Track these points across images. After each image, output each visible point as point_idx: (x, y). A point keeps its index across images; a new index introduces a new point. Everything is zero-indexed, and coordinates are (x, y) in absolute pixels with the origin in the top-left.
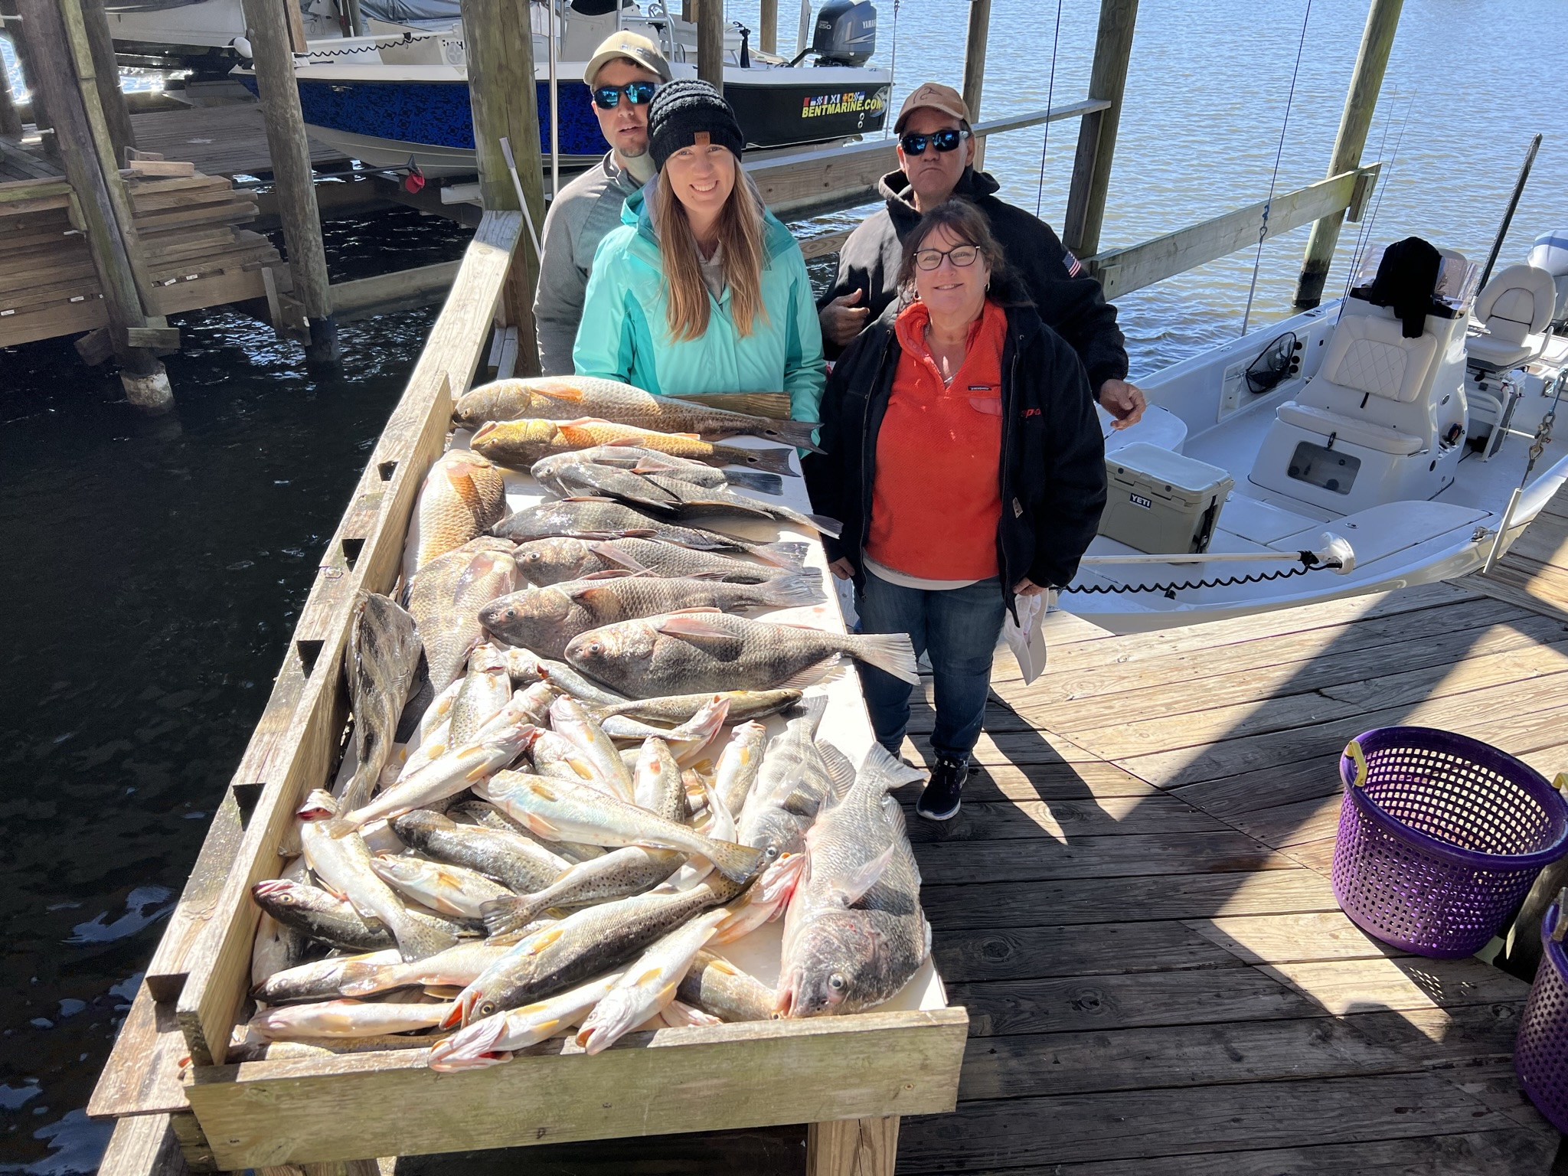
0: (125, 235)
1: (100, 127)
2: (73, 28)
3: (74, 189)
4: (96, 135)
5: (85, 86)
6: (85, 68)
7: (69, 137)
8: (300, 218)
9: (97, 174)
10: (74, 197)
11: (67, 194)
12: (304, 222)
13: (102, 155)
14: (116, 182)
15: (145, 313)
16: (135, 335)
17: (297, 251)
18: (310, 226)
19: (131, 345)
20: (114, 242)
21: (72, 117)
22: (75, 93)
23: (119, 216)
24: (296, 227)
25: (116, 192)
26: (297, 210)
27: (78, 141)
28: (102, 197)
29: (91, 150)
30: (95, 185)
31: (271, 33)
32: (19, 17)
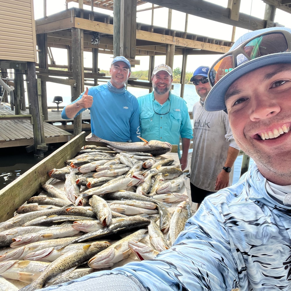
0: (41, 126)
1: (40, 105)
2: (38, 85)
3: (32, 116)
4: (39, 106)
5: (38, 96)
6: (39, 93)
7: (34, 106)
8: (77, 126)
9: (37, 114)
10: (32, 118)
11: (31, 117)
12: (78, 127)
13: (40, 110)
14: (41, 116)
15: (42, 143)
16: (39, 147)
17: (76, 133)
18: (79, 128)
19: (37, 149)
20: (38, 127)
21: (35, 102)
22: (37, 97)
23: (40, 122)
24: (76, 127)
25: (41, 117)
26: (77, 124)
27: (36, 107)
28: (38, 118)
29: (38, 109)
30: (37, 116)
31: (78, 89)
32: (28, 82)
